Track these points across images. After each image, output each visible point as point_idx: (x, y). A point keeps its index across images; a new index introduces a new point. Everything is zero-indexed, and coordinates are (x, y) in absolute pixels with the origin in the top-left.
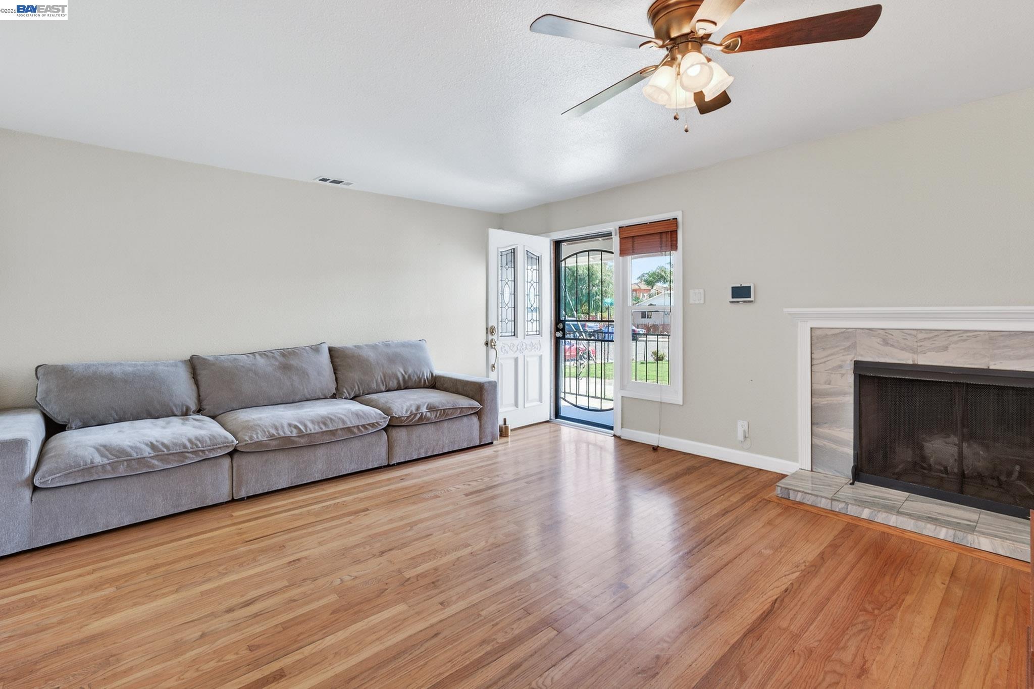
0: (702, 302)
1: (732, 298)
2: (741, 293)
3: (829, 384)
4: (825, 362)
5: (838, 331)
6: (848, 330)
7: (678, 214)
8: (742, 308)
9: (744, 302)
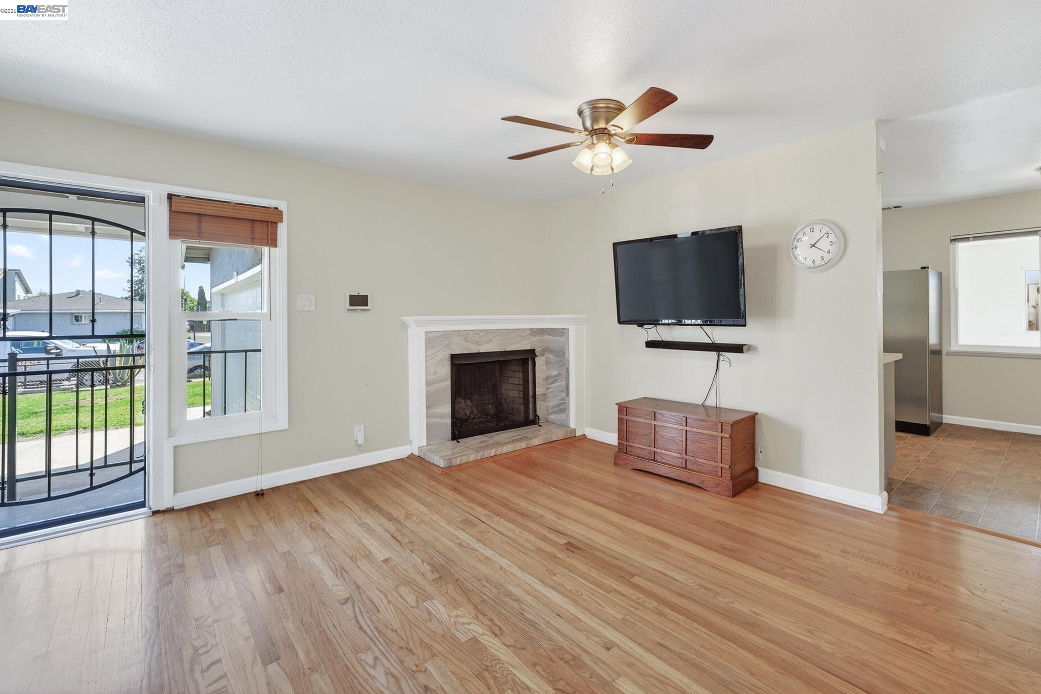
0: (313, 309)
1: (350, 306)
2: (359, 301)
3: (435, 375)
4: (433, 358)
5: (441, 334)
6: (447, 332)
7: (282, 206)
8: (359, 315)
9: (362, 310)
